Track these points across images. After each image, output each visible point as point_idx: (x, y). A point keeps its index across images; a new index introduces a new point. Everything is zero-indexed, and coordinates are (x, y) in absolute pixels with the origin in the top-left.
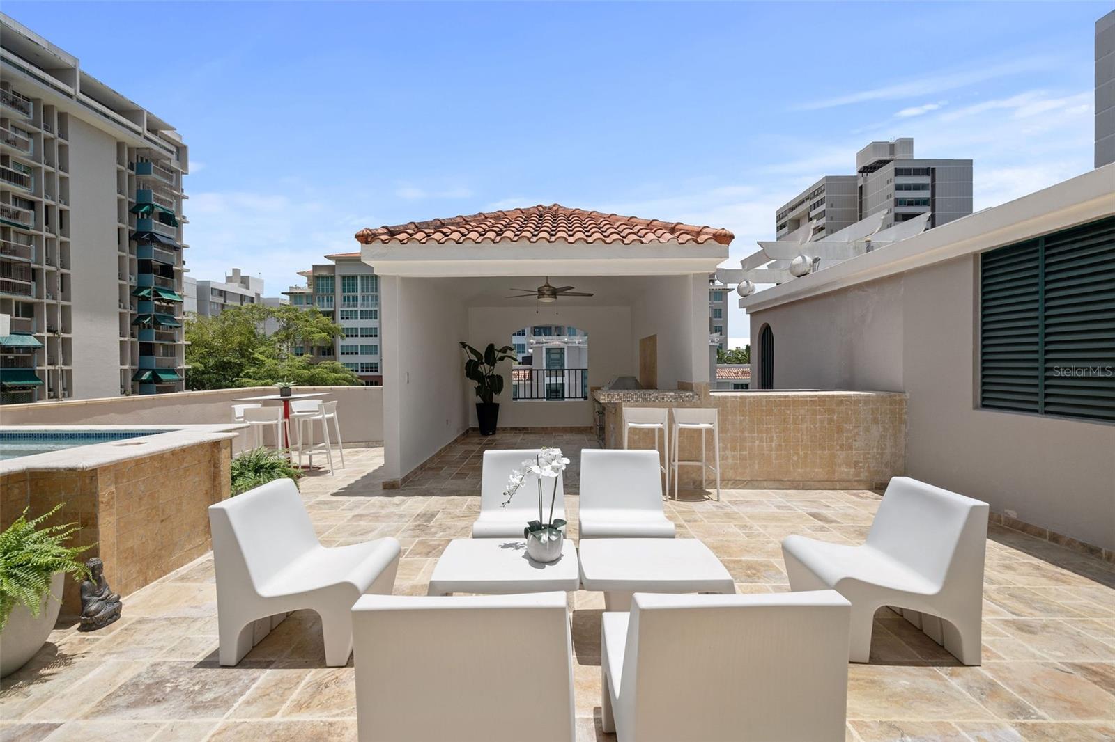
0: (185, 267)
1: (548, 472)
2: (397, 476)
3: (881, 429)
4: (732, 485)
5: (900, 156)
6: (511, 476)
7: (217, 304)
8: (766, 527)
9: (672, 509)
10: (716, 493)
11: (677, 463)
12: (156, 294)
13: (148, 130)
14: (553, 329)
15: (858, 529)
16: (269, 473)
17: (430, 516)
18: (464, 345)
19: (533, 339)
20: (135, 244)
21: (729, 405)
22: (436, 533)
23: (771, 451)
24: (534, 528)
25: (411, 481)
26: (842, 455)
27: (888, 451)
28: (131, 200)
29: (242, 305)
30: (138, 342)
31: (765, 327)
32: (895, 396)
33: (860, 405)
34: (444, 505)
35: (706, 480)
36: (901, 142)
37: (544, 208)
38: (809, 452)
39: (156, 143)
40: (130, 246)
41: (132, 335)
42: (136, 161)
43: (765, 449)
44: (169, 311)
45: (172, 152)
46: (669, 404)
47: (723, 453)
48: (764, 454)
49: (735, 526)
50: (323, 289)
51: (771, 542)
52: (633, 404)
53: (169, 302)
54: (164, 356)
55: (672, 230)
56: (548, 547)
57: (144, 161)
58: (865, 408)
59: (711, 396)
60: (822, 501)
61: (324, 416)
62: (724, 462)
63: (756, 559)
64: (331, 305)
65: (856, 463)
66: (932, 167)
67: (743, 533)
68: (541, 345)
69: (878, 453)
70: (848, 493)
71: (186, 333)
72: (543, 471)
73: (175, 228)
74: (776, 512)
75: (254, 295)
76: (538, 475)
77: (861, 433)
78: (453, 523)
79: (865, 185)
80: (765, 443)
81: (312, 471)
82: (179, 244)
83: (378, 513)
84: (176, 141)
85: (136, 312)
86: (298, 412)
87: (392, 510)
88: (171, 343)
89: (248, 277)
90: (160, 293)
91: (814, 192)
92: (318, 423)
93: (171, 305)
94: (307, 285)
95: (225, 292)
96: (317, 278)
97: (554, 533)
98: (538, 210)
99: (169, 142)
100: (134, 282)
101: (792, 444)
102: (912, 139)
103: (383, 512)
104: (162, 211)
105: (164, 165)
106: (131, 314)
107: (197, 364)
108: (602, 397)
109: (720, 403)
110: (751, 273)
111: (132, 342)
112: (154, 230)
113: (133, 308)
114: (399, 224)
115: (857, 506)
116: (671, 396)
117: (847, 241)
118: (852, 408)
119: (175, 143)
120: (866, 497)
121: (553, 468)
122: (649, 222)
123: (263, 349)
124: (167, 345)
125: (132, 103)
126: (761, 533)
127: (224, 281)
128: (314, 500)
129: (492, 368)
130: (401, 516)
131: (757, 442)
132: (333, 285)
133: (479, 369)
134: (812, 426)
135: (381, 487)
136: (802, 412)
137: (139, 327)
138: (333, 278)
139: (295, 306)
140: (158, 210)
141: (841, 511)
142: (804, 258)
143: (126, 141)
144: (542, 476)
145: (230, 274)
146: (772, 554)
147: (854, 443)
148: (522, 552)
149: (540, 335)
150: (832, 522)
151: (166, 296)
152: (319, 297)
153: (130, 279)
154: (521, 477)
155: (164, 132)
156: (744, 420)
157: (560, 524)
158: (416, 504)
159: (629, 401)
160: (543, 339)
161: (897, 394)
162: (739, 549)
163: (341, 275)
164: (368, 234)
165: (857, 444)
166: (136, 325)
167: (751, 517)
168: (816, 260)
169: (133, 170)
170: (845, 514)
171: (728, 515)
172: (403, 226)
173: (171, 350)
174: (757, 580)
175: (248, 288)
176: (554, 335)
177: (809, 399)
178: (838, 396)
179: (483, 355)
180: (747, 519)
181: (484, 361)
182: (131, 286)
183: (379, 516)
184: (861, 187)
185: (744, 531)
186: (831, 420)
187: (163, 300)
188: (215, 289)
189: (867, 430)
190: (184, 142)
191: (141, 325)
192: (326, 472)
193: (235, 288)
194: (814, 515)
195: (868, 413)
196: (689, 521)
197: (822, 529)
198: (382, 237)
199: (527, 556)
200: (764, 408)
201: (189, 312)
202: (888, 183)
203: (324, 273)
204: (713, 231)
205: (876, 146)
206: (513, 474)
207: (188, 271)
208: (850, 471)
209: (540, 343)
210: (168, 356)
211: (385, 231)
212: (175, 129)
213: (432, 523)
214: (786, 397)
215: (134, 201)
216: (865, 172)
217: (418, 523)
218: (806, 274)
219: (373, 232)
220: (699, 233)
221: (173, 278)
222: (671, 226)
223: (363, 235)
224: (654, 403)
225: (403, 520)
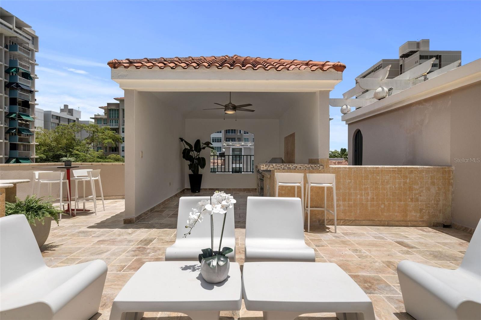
0: (36, 102)
1: (218, 210)
2: (133, 215)
3: (437, 189)
4: (343, 223)
5: (422, 49)
6: (191, 213)
7: (55, 123)
8: (370, 251)
9: (307, 238)
10: (334, 228)
11: (309, 209)
12: (19, 117)
13: (16, 27)
14: (236, 139)
15: (432, 253)
16: (36, 212)
17: (148, 241)
18: (182, 140)
19: (225, 143)
20: (8, 90)
21: (341, 172)
22: (149, 253)
23: (368, 201)
24: (207, 255)
25: (143, 219)
26: (412, 204)
27: (441, 203)
28: (6, 65)
29: (69, 124)
30: (9, 143)
31: (357, 131)
32: (446, 168)
33: (423, 174)
34: (160, 234)
35: (327, 220)
36: (423, 41)
37: (229, 57)
38: (392, 203)
39: (20, 34)
40: (5, 90)
41: (6, 139)
42: (9, 44)
43: (364, 200)
44: (26, 127)
45: (29, 40)
46: (304, 171)
47: (337, 203)
48: (363, 204)
49: (349, 249)
50: (113, 116)
51: (376, 262)
52: (282, 171)
53: (27, 121)
54: (23, 150)
55: (307, 64)
56: (216, 271)
57: (14, 44)
58: (427, 175)
59: (330, 167)
60: (402, 233)
61: (91, 179)
62: (338, 208)
63: (369, 274)
64: (117, 124)
65: (421, 210)
66: (439, 55)
67: (356, 255)
68: (229, 147)
69: (435, 204)
70: (417, 229)
71: (36, 138)
72: (214, 209)
73: (31, 81)
74: (375, 241)
75: (75, 119)
76: (210, 212)
77: (424, 191)
78: (163, 246)
79: (404, 64)
80: (364, 197)
81: (85, 212)
82: (33, 90)
83: (116, 239)
84: (32, 34)
85: (8, 126)
86: (77, 177)
87: (125, 237)
88: (27, 144)
89: (73, 109)
90: (22, 116)
91: (376, 67)
92: (88, 183)
93: (28, 123)
94: (104, 114)
95: (60, 117)
96: (110, 110)
97: (222, 259)
98: (225, 58)
99: (28, 34)
100: (7, 110)
101: (380, 197)
102: (429, 40)
103: (119, 238)
104: (24, 71)
105: (25, 47)
106: (5, 128)
107: (42, 155)
108: (262, 167)
109: (336, 171)
110: (349, 101)
111: (5, 143)
112: (18, 82)
113: (6, 124)
114: (137, 59)
115: (425, 237)
116: (306, 167)
117: (408, 78)
118: (418, 175)
119: (31, 35)
120: (429, 232)
121: (222, 207)
122: (292, 61)
123: (78, 148)
124: (25, 145)
125: (7, 12)
126: (367, 255)
127: (59, 111)
128: (77, 230)
129: (198, 153)
130: (130, 241)
131: (359, 196)
132: (118, 114)
133: (191, 154)
134: (393, 187)
135: (123, 223)
136: (387, 177)
137: (10, 135)
138: (118, 110)
139: (97, 125)
140: (21, 71)
141: (416, 241)
142: (383, 89)
143: (4, 33)
144: (213, 213)
145: (63, 108)
146: (380, 270)
147: (420, 197)
148: (197, 273)
149: (229, 141)
150: (412, 247)
151: (24, 118)
152: (110, 121)
153: (5, 108)
154: (199, 213)
155: (25, 28)
156: (350, 182)
157: (227, 251)
158: (142, 234)
159: (279, 169)
160: (230, 143)
161: (446, 167)
162: (356, 266)
163: (122, 109)
164: (115, 62)
165: (422, 198)
166: (8, 133)
167: (359, 244)
168: (390, 90)
169: (7, 49)
170: (419, 243)
171: (344, 243)
172: (139, 59)
173: (28, 148)
174: (373, 291)
175: (72, 115)
176: (237, 141)
177: (391, 169)
178: (409, 168)
179: (193, 146)
180: (357, 245)
181: (193, 149)
182: (5, 112)
183: (115, 241)
184: (401, 65)
185: (356, 254)
186: (405, 183)
187: (23, 120)
188: (54, 115)
189: (428, 189)
190: (37, 34)
191: (11, 133)
192: (92, 213)
193: (65, 115)
194: (399, 243)
195: (429, 178)
196: (318, 246)
197: (408, 253)
198: (124, 64)
199: (200, 278)
200: (363, 175)
201: (38, 127)
202: (416, 63)
203: (113, 107)
204: (333, 64)
205: (410, 43)
206: (192, 211)
207: (37, 104)
208: (417, 215)
209: (229, 145)
210: (26, 151)
211: (127, 61)
212: (31, 27)
213: (148, 246)
214: (377, 168)
215: (8, 66)
216: (404, 57)
217: (140, 246)
218: (384, 98)
219: (119, 61)
220: (323, 65)
221: (29, 108)
222: (305, 62)
223: (112, 63)
224: (295, 170)
225: (131, 244)
